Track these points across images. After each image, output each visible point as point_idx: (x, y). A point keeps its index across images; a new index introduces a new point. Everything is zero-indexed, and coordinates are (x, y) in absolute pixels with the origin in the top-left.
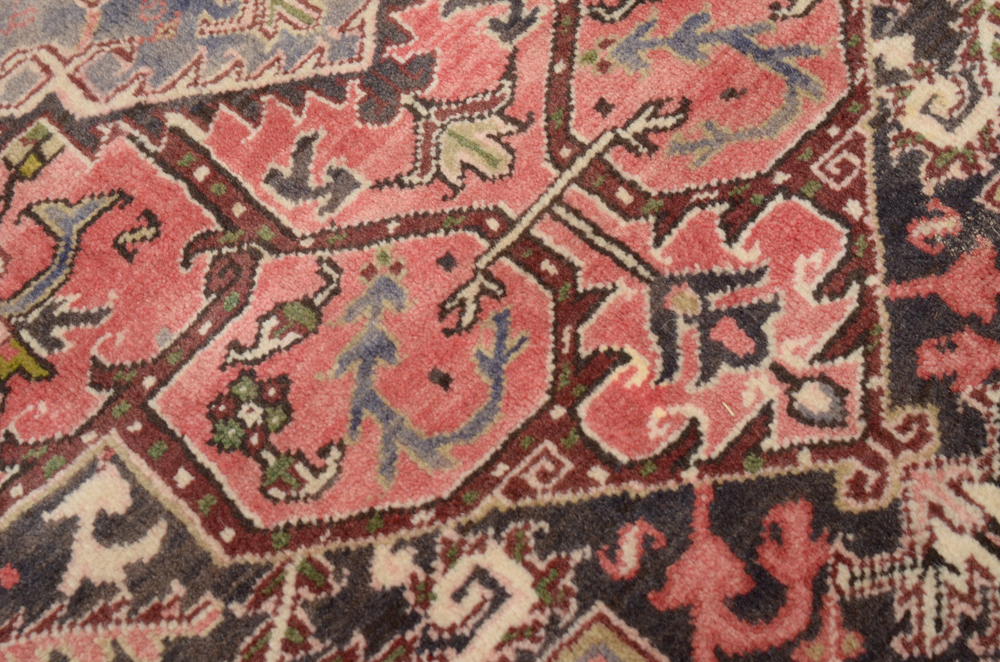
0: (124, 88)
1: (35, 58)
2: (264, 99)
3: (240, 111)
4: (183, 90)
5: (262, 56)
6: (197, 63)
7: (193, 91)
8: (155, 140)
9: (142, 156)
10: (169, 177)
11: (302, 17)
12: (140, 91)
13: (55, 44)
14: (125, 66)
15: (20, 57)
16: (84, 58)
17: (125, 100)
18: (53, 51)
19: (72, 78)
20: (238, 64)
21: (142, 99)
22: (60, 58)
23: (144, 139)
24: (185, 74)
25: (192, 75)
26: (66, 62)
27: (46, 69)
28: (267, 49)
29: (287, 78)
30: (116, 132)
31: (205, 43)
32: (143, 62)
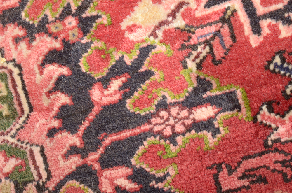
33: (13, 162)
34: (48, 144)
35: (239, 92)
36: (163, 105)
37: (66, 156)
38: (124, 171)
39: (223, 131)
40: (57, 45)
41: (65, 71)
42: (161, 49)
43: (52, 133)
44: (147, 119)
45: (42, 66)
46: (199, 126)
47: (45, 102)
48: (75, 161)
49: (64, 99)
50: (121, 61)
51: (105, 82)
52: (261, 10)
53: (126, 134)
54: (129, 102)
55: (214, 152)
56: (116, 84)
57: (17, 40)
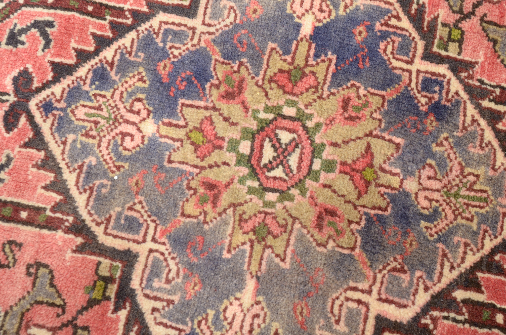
0: (416, 290)
1: (347, 299)
2: (497, 258)
3: (489, 272)
4: (449, 276)
5: (475, 234)
6: (445, 255)
7: (455, 273)
8: (460, 313)
9: (460, 326)
10: (485, 330)
11: (480, 199)
12: (426, 289)
13: (352, 284)
14: (405, 277)
15: (338, 303)
16: (378, 284)
17: (423, 298)
18: (355, 289)
19: (380, 299)
20: (466, 245)
21: (431, 292)
22: (363, 291)
23: (452, 315)
24: (442, 266)
25: (447, 264)
26: (369, 292)
27: (359, 302)
28: (475, 228)
29: (499, 240)
30: (434, 320)
31: (439, 240)
32: (413, 269)
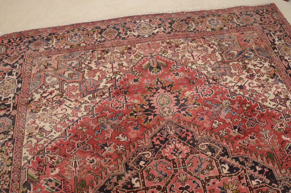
33: (168, 109)
34: (174, 107)
35: (200, 104)
36: (190, 104)
37: (176, 109)
38: (184, 112)
39: (198, 108)
40: (175, 95)
41: (176, 98)
42: (190, 97)
43: (174, 106)
44: (188, 105)
45: (173, 97)
46: (195, 107)
47: (174, 102)
48: (177, 110)
49: (176, 102)
50: (184, 98)
51: (182, 100)
52: (203, 94)
53: (185, 107)
54: (185, 103)
55: (197, 110)
56: (183, 101)
57: (170, 94)
